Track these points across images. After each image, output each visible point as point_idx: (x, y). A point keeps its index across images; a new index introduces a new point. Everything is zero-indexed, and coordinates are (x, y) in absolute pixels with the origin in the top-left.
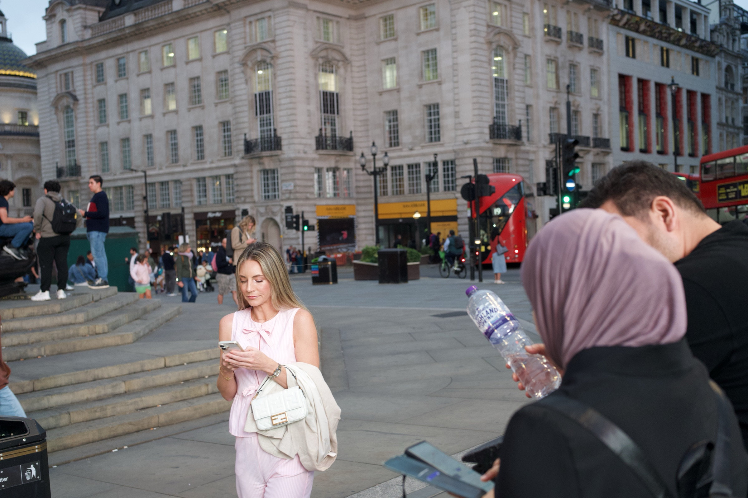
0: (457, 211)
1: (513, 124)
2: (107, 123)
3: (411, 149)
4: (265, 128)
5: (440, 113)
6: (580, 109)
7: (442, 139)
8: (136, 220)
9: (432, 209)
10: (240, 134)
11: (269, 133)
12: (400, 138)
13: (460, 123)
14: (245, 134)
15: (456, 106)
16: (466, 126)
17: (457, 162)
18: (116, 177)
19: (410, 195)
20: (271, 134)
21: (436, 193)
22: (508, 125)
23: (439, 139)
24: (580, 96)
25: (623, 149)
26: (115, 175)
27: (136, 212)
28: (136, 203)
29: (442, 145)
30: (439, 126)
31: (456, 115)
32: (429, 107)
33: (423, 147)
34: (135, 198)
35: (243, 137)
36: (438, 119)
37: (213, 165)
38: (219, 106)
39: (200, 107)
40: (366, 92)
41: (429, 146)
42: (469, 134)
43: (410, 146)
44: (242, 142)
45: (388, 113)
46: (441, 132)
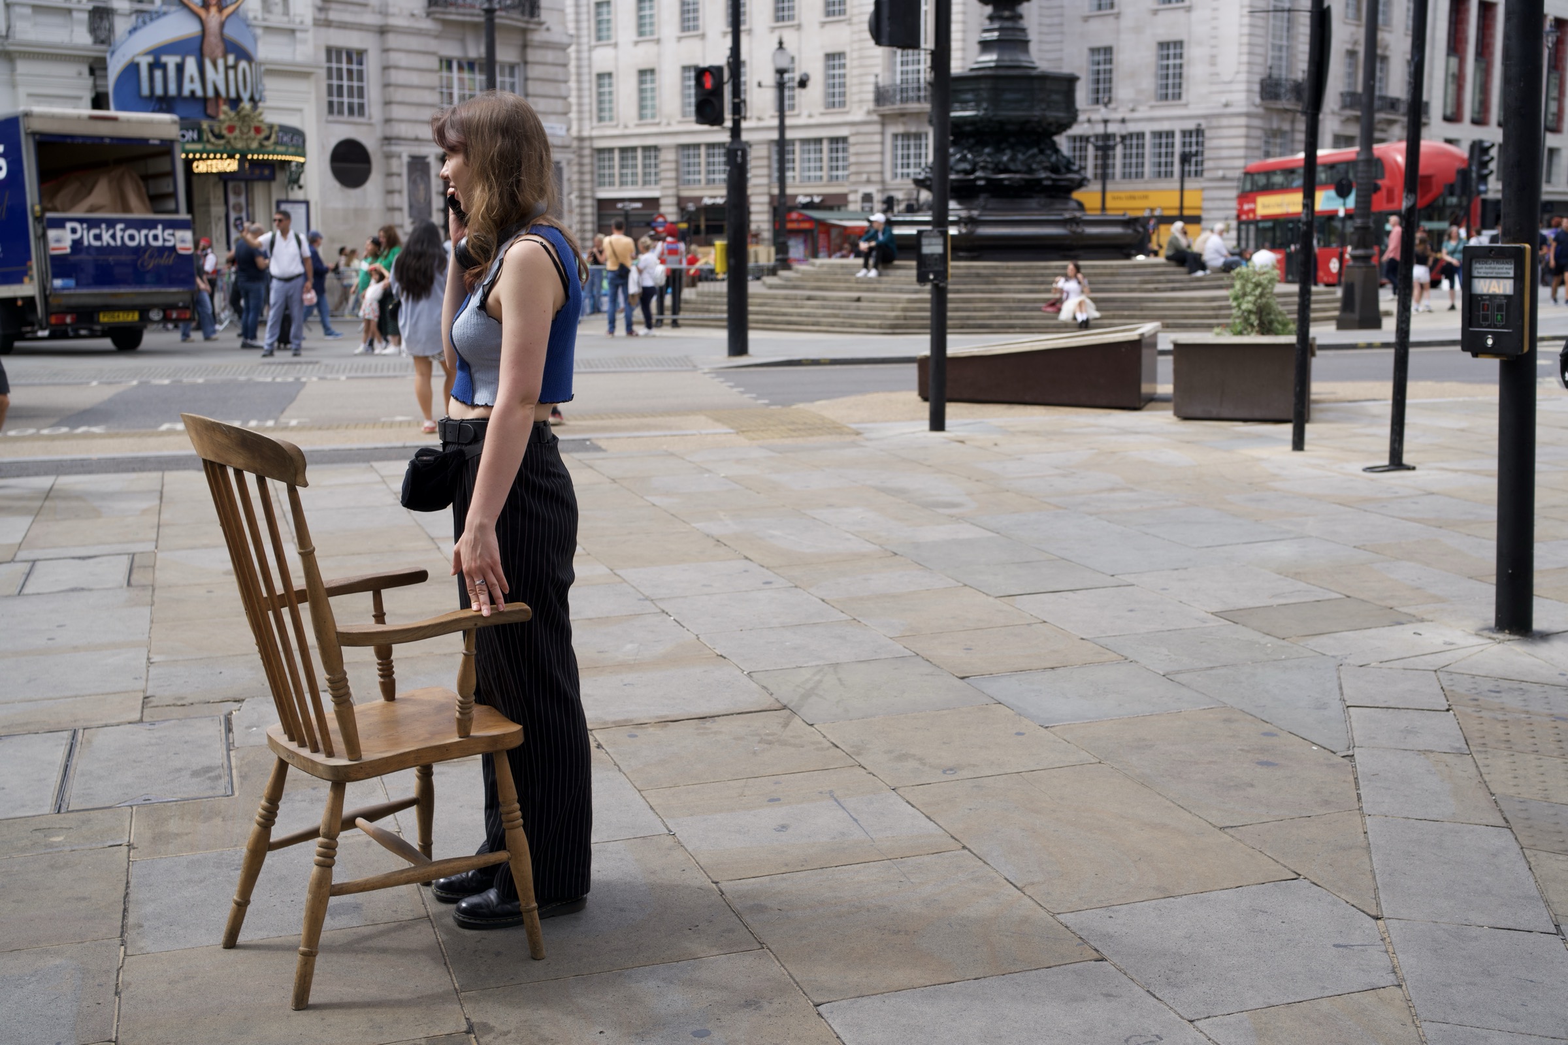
0: (1200, 208)
1: (1293, 77)
2: (613, 41)
3: (1133, 110)
4: (910, 68)
5: (1185, 56)
6: (1388, 53)
7: (1184, 96)
8: (662, 201)
9: (1186, 203)
10: (866, 74)
11: (915, 76)
12: (1114, 91)
13: (1217, 74)
14: (877, 76)
15: (1213, 47)
16: (1227, 79)
17: (1208, 133)
18: (627, 132)
19: (1124, 181)
20: (919, 79)
21: (1169, 179)
22: (1287, 80)
23: (1179, 96)
24: (1390, 32)
25: (1447, 119)
26: (626, 127)
27: (665, 188)
28: (663, 175)
29: (1186, 105)
30: (1180, 76)
31: (1213, 60)
32: (1164, 45)
33: (1152, 107)
34: (663, 166)
35: (872, 79)
36: (1181, 66)
37: (812, 121)
38: (828, 28)
39: (792, 26)
40: (1061, 15)
41: (1164, 106)
42: (1231, 92)
43: (1131, 106)
44: (871, 88)
45: (1094, 51)
46: (1184, 86)
